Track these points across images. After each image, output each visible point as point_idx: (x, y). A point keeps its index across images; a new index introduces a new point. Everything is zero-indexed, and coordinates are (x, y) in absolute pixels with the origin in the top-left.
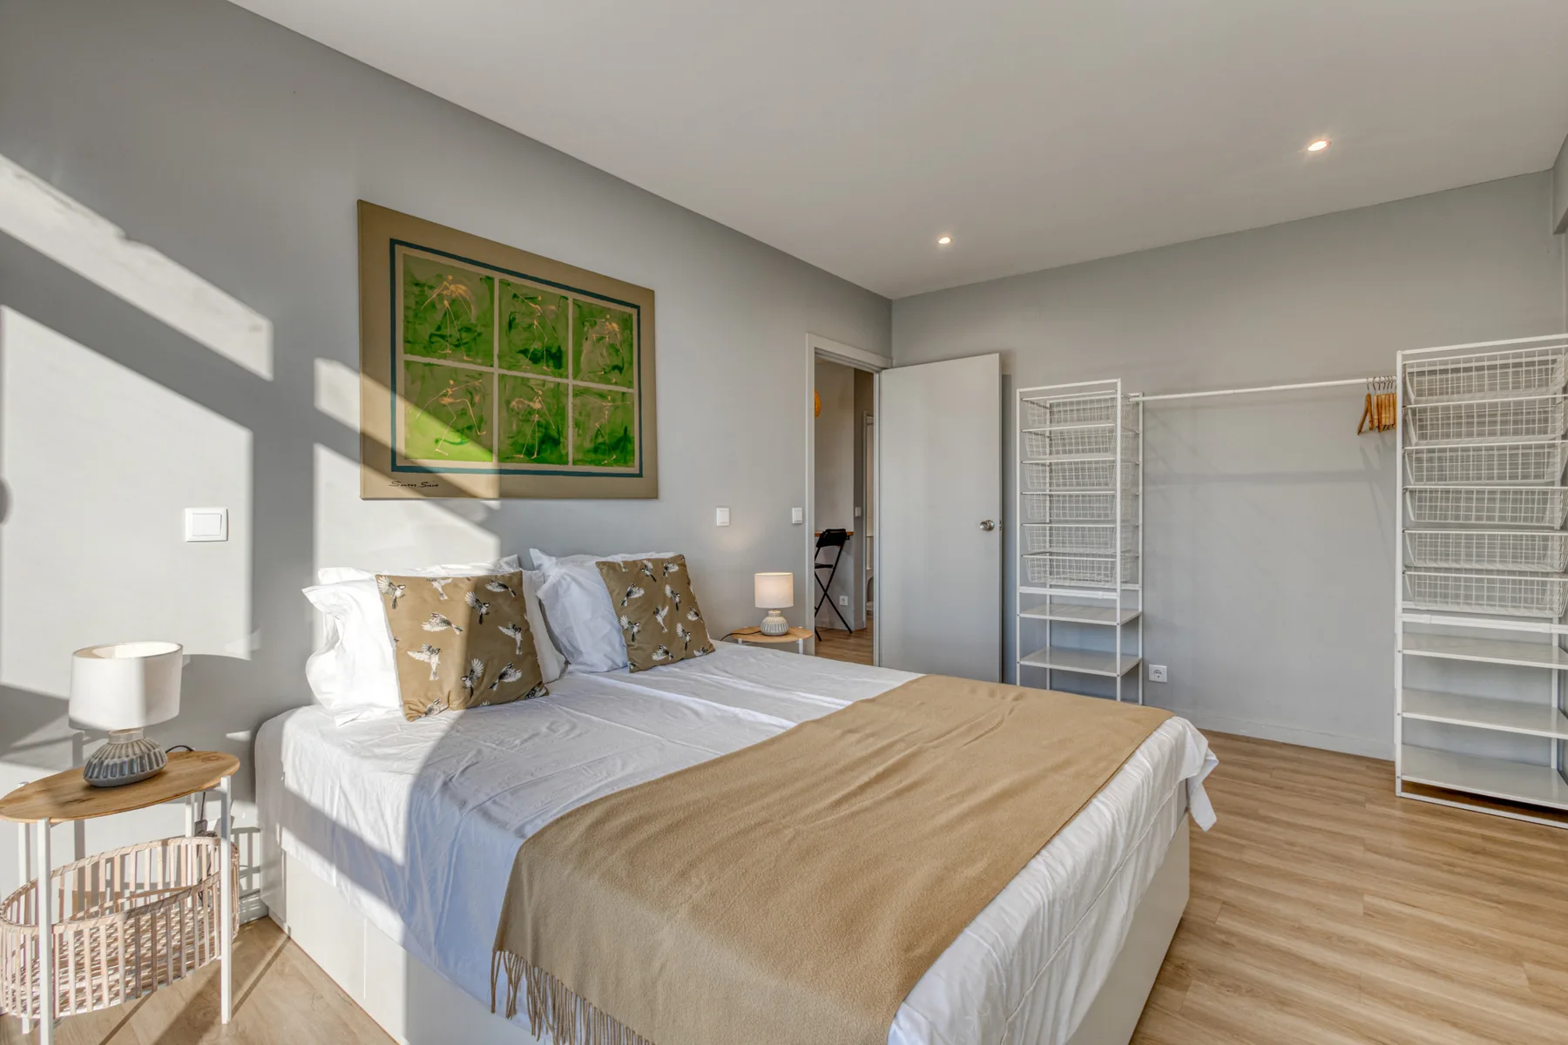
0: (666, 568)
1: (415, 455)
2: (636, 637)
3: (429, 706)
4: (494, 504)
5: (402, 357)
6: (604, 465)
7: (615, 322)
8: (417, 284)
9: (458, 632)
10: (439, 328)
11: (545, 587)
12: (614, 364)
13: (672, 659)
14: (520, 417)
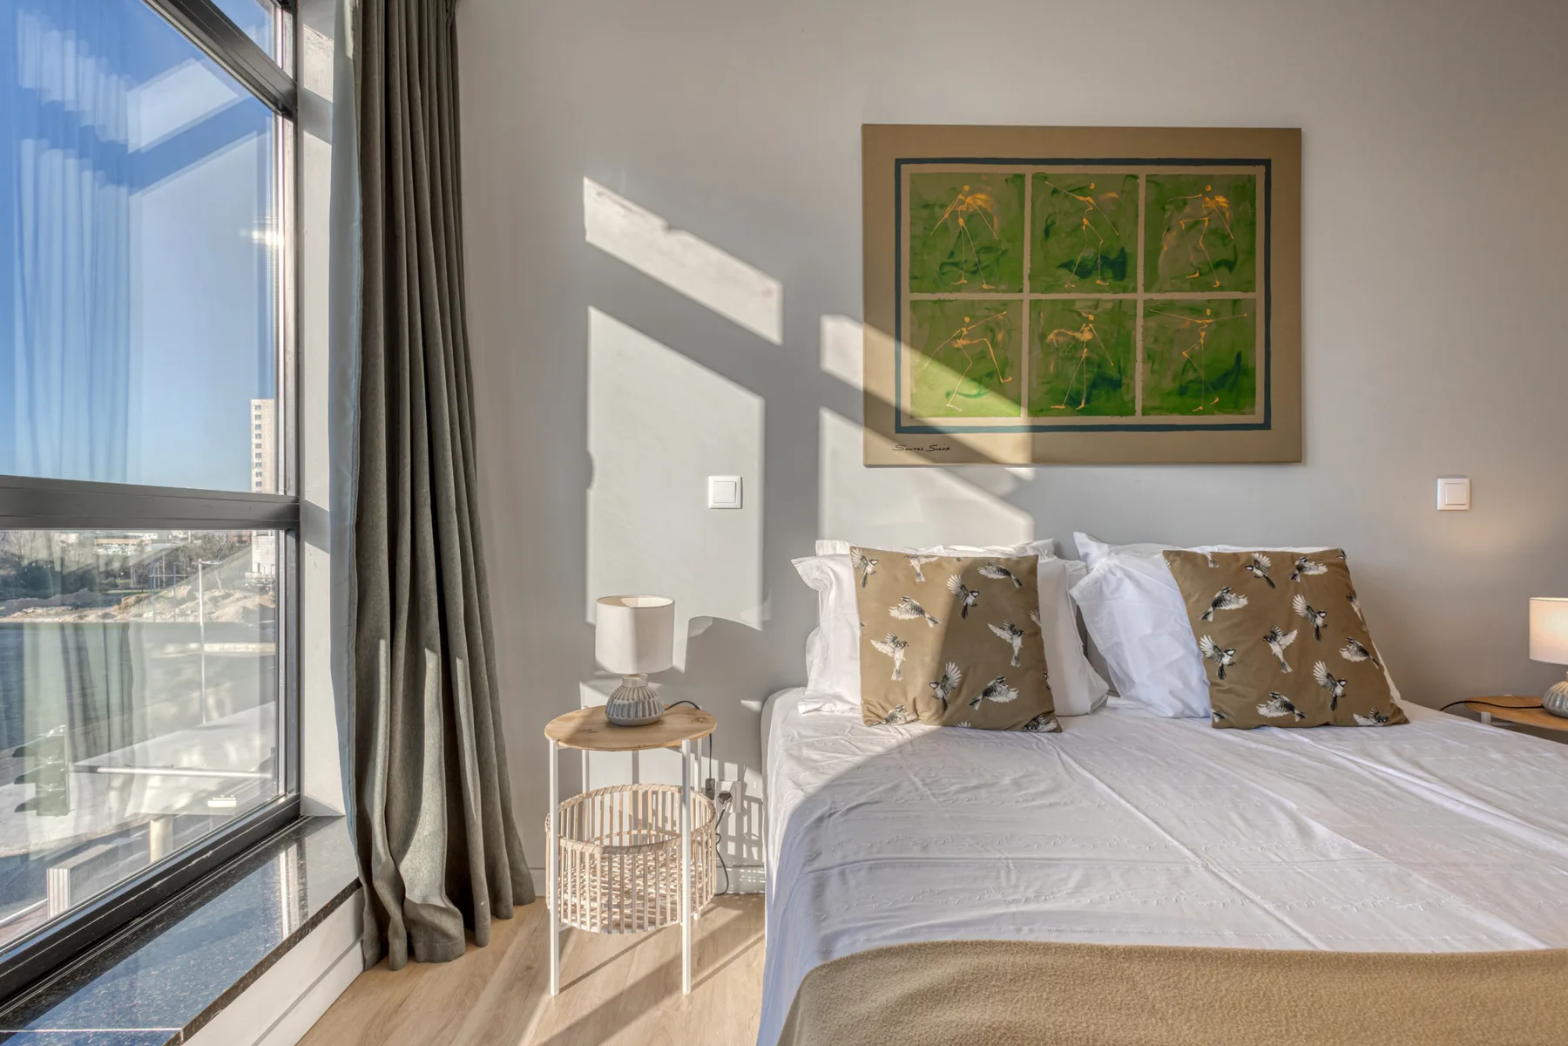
0: (1300, 568)
1: (923, 413)
2: (1226, 671)
3: (891, 711)
4: (1025, 472)
5: (907, 297)
6: (1197, 414)
7: (1219, 194)
8: (925, 206)
9: (931, 624)
10: (952, 254)
11: (1085, 581)
12: (1218, 259)
13: (1298, 717)
14: (1061, 354)
